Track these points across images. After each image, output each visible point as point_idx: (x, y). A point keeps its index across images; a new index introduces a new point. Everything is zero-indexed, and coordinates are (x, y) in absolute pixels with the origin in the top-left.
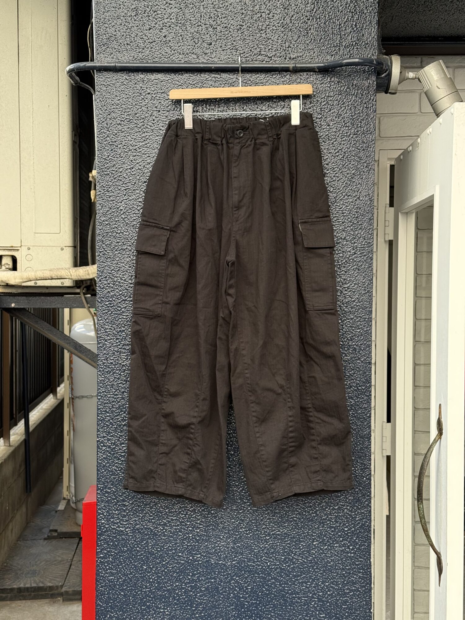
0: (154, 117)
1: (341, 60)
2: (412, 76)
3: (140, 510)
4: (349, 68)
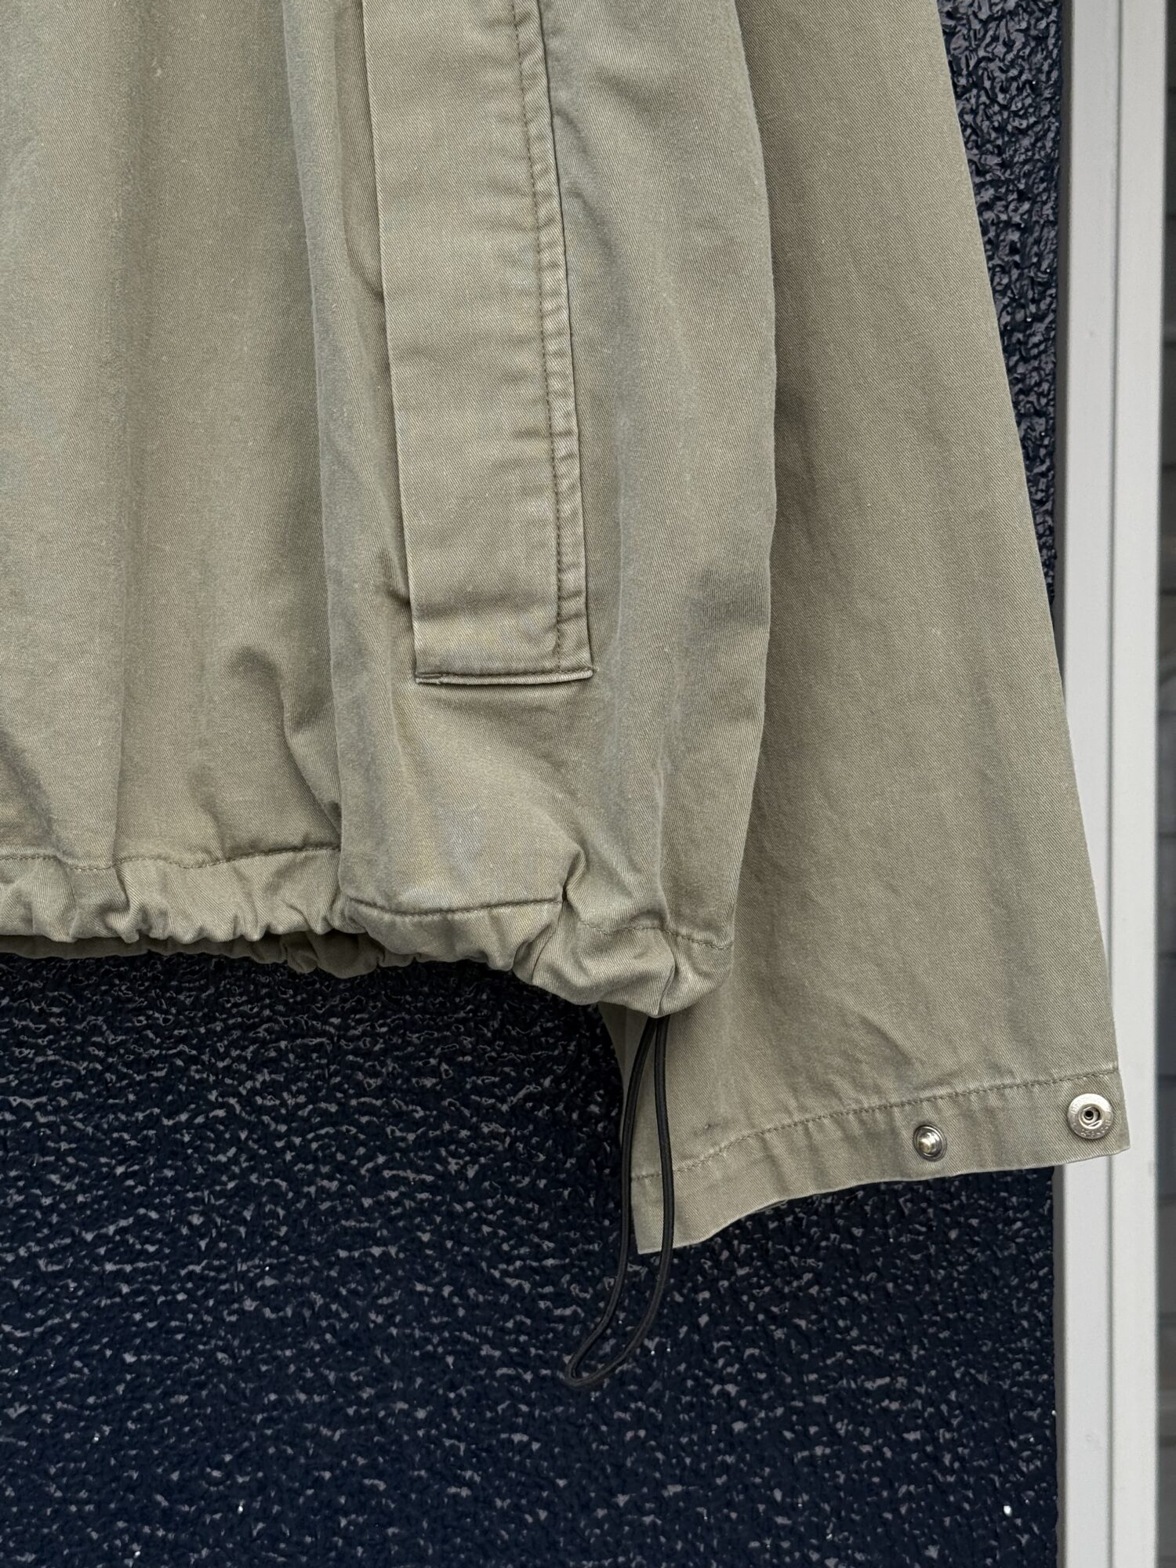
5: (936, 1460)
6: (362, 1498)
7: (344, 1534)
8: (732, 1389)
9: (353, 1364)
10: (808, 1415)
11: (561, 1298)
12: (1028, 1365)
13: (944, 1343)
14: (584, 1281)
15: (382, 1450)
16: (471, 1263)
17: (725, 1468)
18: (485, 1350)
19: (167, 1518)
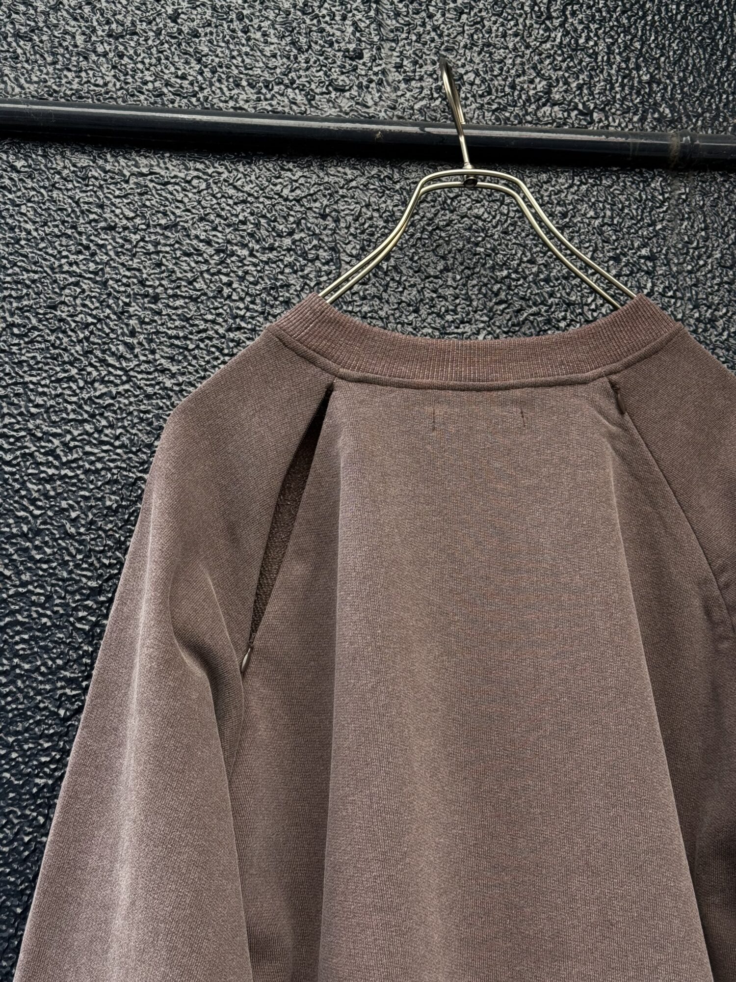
0: (133, 322)
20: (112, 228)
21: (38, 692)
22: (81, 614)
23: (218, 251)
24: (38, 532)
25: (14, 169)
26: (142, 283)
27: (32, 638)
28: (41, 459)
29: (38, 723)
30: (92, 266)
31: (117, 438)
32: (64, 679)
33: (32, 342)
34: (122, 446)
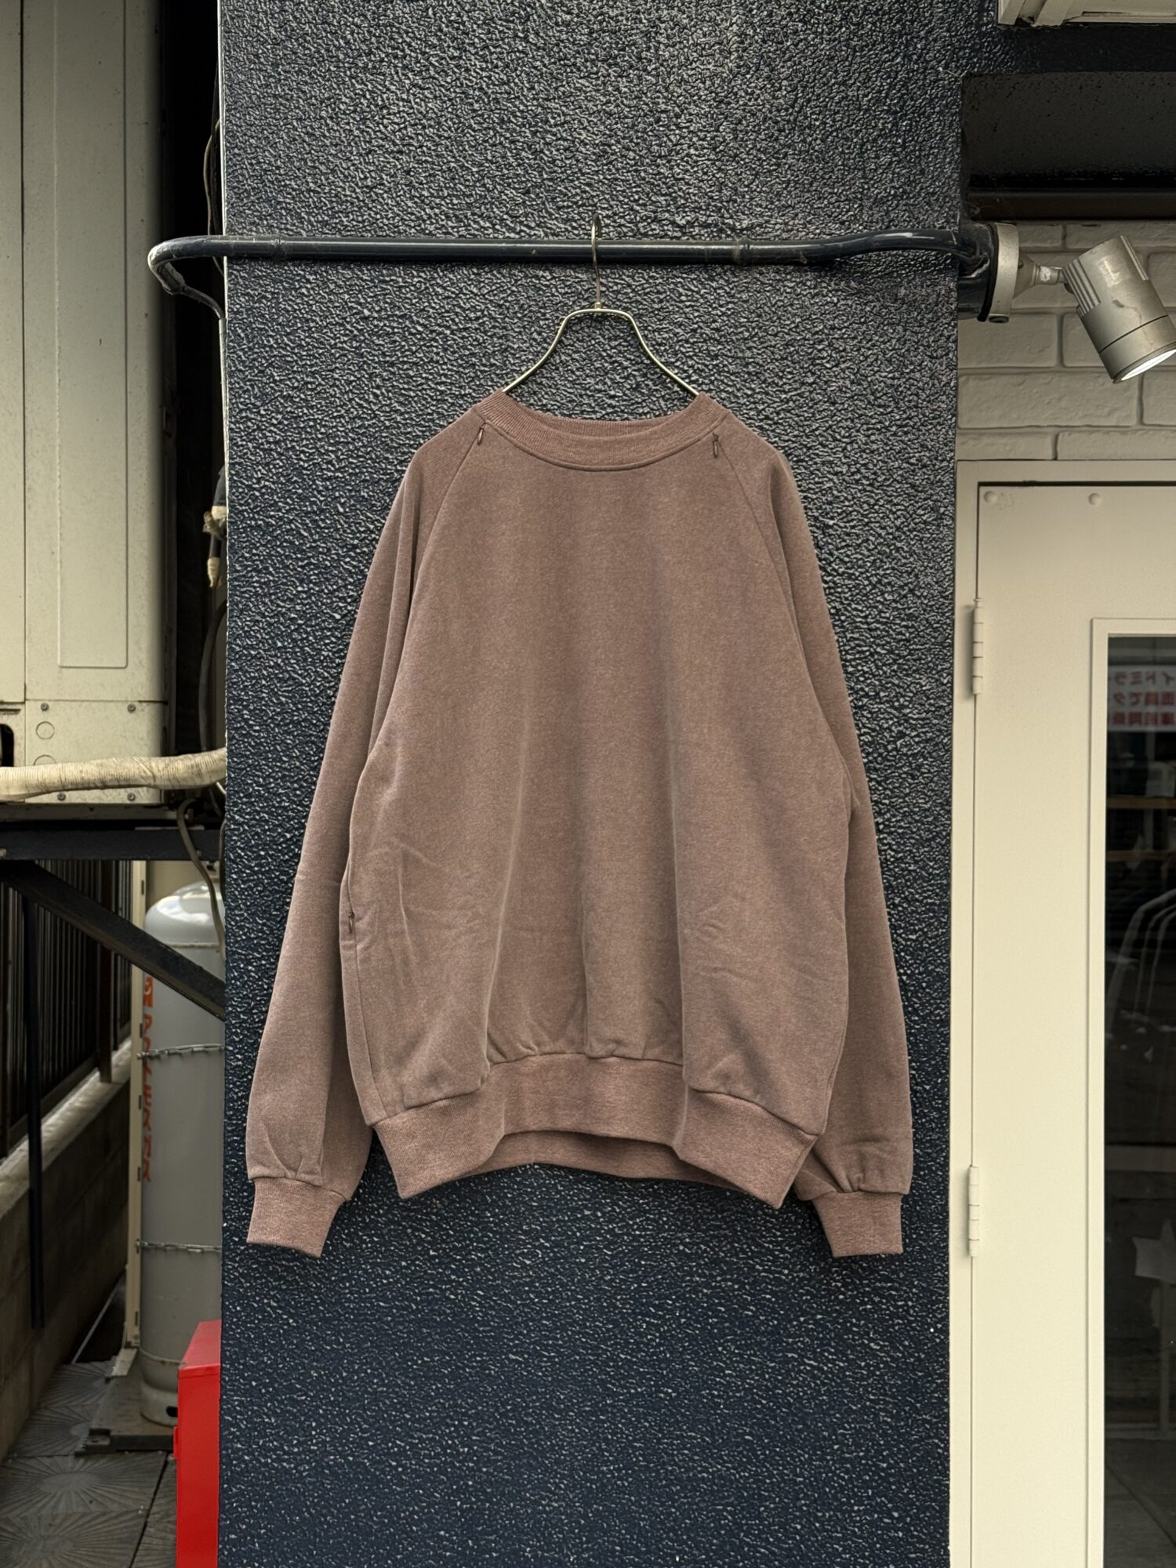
1: (866, 235)
2: (1048, 275)
3: (337, 1416)
4: (886, 257)
5: (907, 1312)
6: (716, 1313)
7: (710, 1324)
8: (839, 1284)
9: (714, 1269)
10: (865, 1294)
11: (782, 1251)
12: (939, 1281)
13: (912, 1272)
14: (790, 1246)
15: (723, 1297)
16: (752, 1238)
17: (836, 1310)
18: (758, 1267)
19: (654, 1316)
20: (366, 318)
21: (323, 604)
22: (348, 560)
23: (432, 332)
24: (322, 511)
25: (308, 281)
26: (384, 355)
27: (320, 573)
28: (324, 466)
29: (324, 621)
30: (355, 344)
31: (368, 453)
32: (337, 597)
33: (319, 393)
34: (371, 459)
